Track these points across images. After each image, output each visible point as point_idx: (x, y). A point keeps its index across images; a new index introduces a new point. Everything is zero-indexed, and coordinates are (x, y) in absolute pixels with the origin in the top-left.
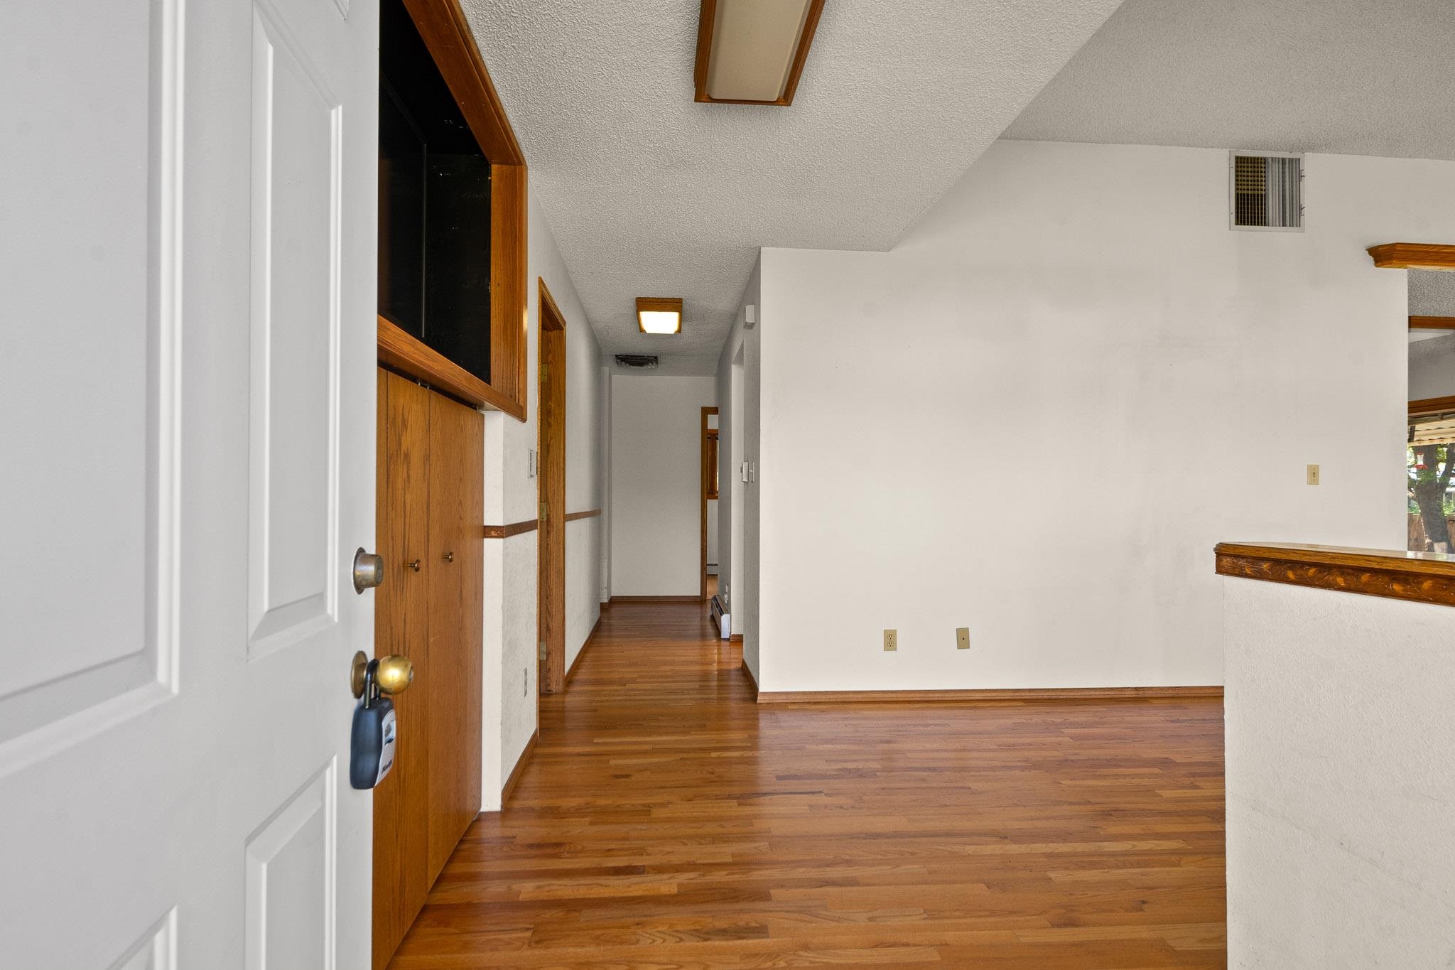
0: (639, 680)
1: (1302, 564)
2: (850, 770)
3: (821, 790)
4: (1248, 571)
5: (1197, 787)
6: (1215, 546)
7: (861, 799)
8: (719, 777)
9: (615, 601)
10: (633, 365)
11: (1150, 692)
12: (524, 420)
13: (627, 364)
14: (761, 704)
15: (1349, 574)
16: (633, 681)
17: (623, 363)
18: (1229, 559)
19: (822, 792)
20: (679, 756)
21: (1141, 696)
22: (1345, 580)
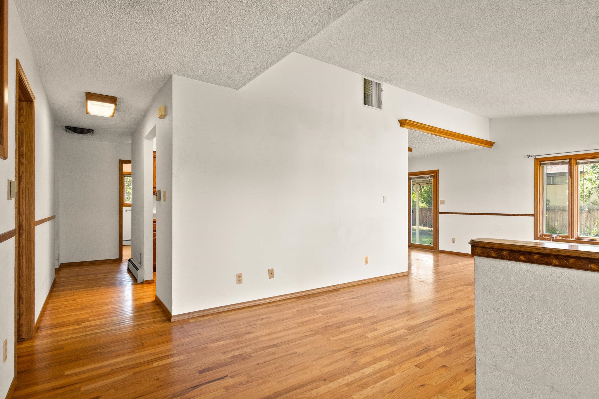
0: (90, 319)
1: (530, 253)
2: (237, 356)
3: (226, 375)
4: (493, 255)
5: (377, 330)
6: (469, 241)
7: (250, 375)
8: (163, 381)
9: (63, 266)
10: (77, 133)
11: (339, 286)
12: (5, 158)
13: (73, 132)
14: (174, 322)
15: (561, 259)
16: (87, 320)
17: (70, 131)
18: (480, 248)
19: (227, 376)
20: (131, 372)
21: (336, 288)
22: (559, 261)
